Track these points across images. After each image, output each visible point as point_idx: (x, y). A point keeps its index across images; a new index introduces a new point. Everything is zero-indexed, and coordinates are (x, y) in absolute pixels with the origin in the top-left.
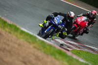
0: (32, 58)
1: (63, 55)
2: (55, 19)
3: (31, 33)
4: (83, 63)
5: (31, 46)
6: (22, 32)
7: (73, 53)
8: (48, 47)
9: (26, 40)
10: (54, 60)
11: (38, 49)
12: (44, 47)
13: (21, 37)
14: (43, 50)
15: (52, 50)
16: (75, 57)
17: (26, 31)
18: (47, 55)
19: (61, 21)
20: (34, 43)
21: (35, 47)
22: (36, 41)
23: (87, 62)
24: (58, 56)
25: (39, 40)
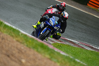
0: (15, 52)
1: (45, 49)
2: (51, 20)
3: (14, 27)
4: (64, 56)
5: (14, 40)
6: (6, 26)
7: (54, 46)
8: (30, 41)
9: (9, 34)
10: (36, 53)
11: (21, 43)
12: (27, 41)
13: (5, 31)
14: (25, 44)
15: (34, 44)
16: (56, 50)
17: (9, 25)
18: (30, 48)
19: (56, 22)
20: (17, 37)
21: (17, 41)
22: (19, 35)
23: (68, 55)
24: (40, 49)
25: (22, 34)
